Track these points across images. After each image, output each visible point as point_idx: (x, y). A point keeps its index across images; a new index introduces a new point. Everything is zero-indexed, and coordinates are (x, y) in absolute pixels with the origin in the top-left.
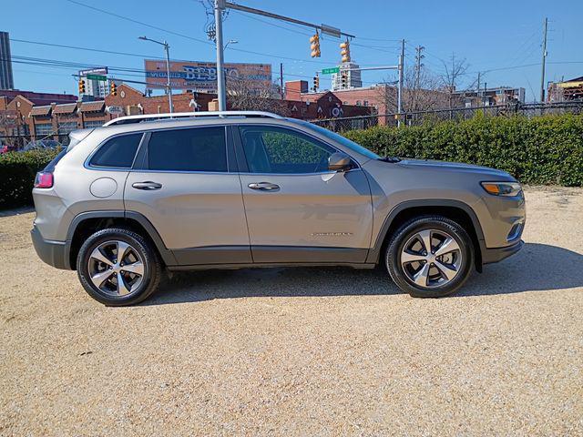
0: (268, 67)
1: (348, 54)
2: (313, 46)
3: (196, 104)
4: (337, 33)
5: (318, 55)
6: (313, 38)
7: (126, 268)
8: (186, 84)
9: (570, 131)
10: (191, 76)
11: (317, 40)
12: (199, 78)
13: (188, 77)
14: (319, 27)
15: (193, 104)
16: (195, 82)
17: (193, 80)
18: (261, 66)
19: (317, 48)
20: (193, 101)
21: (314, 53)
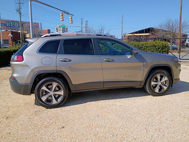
0: (38, 24)
1: (72, 21)
2: (61, 17)
3: (11, 35)
4: (68, 14)
5: (63, 20)
6: (61, 15)
7: (55, 93)
8: (6, 28)
9: (153, 46)
10: (8, 25)
11: (62, 15)
12: (12, 26)
13: (7, 26)
14: (63, 11)
15: (10, 35)
16: (10, 27)
17: (10, 26)
18: (35, 23)
19: (63, 18)
20: (10, 34)
21: (61, 19)
